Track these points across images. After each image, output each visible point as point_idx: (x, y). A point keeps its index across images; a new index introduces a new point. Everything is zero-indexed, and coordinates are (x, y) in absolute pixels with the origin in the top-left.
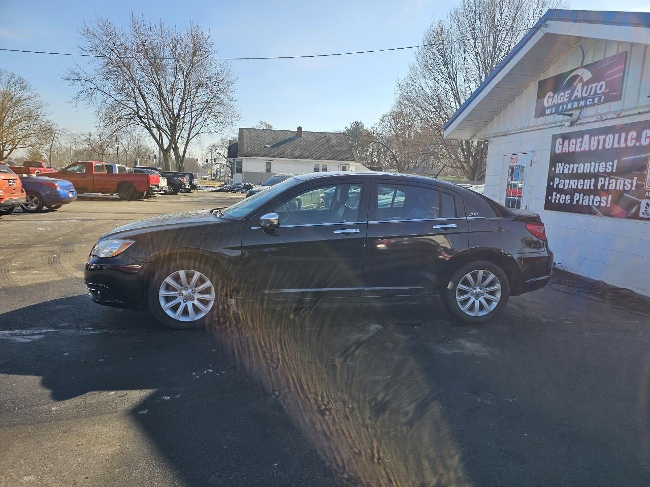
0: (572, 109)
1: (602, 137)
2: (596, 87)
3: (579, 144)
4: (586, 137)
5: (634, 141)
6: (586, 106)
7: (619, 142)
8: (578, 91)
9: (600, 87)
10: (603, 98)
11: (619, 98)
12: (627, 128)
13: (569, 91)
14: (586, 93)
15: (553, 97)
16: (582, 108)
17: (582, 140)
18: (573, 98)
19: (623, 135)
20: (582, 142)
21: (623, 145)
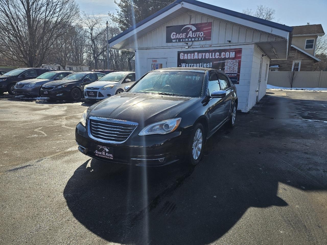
0: (188, 41)
1: (204, 54)
2: (199, 34)
3: (192, 56)
4: (196, 53)
5: (218, 56)
6: (195, 40)
7: (212, 56)
8: (190, 34)
9: (201, 34)
10: (203, 39)
11: (210, 39)
12: (215, 51)
13: (185, 34)
14: (194, 35)
15: (176, 35)
16: (193, 41)
17: (194, 54)
18: (188, 37)
19: (213, 54)
20: (194, 55)
21: (213, 57)
